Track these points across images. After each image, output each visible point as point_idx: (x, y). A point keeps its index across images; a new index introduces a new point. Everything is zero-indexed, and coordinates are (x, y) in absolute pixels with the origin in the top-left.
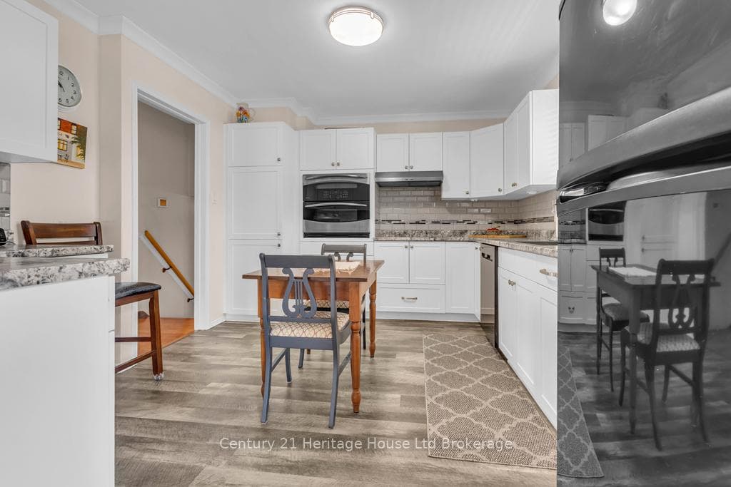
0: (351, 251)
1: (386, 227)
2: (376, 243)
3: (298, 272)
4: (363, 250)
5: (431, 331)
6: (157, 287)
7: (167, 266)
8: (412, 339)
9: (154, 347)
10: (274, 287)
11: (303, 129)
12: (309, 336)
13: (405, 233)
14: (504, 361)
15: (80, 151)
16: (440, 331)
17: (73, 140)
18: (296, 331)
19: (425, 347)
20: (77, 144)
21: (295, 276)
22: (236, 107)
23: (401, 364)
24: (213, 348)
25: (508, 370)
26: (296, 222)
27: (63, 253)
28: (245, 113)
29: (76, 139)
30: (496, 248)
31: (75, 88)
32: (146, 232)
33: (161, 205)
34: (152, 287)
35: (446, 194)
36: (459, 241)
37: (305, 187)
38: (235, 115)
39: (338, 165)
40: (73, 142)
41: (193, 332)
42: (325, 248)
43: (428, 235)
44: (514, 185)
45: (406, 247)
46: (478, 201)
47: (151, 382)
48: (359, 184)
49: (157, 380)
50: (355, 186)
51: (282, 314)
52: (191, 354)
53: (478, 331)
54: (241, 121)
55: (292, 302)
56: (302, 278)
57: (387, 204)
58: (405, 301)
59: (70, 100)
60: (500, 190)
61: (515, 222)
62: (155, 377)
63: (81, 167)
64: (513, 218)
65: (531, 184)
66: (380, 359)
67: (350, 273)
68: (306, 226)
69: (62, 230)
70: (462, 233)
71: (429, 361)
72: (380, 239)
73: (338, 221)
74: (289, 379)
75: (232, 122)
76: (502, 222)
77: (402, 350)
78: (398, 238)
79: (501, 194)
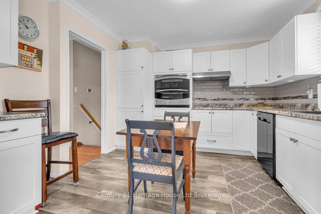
0: (181, 116)
1: (198, 102)
2: (193, 110)
3: (150, 132)
4: (188, 115)
5: (225, 160)
6: (75, 135)
7: (91, 121)
8: (216, 166)
9: (74, 167)
10: (135, 140)
11: (155, 52)
12: (157, 174)
13: (208, 105)
14: (280, 188)
15: (39, 63)
16: (231, 161)
17: (35, 56)
18: (149, 169)
19: (225, 173)
20: (37, 59)
21: (148, 134)
22: (122, 42)
23: (212, 185)
24: (108, 165)
25: (286, 195)
26: (152, 100)
27: (9, 118)
28: (126, 45)
29: (36, 56)
30: (274, 115)
31: (35, 29)
32: (81, 104)
33: (89, 92)
34: (73, 135)
35: (231, 84)
36: (241, 110)
37: (156, 82)
38: (121, 46)
39: (173, 69)
40: (35, 58)
41: (100, 155)
42: (167, 114)
43: (221, 106)
44: (279, 77)
45: (210, 113)
46: (251, 88)
47: (72, 187)
48: (183, 79)
49: (75, 186)
50: (182, 81)
51: (140, 158)
52: (96, 169)
53: (255, 162)
54: (124, 49)
55: (146, 150)
56: (152, 136)
57: (198, 90)
58: (209, 142)
59: (33, 36)
60: (266, 81)
61: (273, 99)
62: (75, 184)
63: (40, 71)
64: (272, 97)
65: (296, 74)
66: (198, 179)
67: (183, 131)
68: (157, 101)
69: (29, 104)
70: (241, 105)
71: (229, 183)
72: (195, 108)
73: (172, 99)
74: (146, 191)
75: (120, 49)
76: (264, 99)
77: (211, 173)
78: (205, 108)
79: (267, 83)
